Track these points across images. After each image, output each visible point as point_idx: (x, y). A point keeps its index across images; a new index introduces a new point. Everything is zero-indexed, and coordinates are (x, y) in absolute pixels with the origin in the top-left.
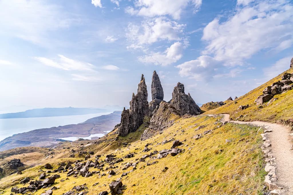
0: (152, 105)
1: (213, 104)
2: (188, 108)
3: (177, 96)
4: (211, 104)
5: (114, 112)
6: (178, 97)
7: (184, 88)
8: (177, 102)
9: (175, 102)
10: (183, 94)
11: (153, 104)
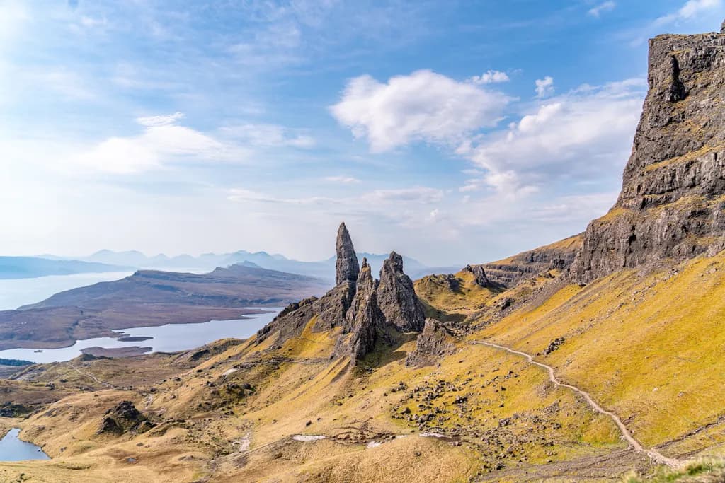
0: (345, 294)
1: (436, 280)
2: (413, 303)
3: (391, 279)
4: (431, 280)
5: (135, 274)
6: (394, 280)
7: (402, 263)
8: (392, 290)
9: (388, 290)
10: (401, 275)
11: (347, 293)
